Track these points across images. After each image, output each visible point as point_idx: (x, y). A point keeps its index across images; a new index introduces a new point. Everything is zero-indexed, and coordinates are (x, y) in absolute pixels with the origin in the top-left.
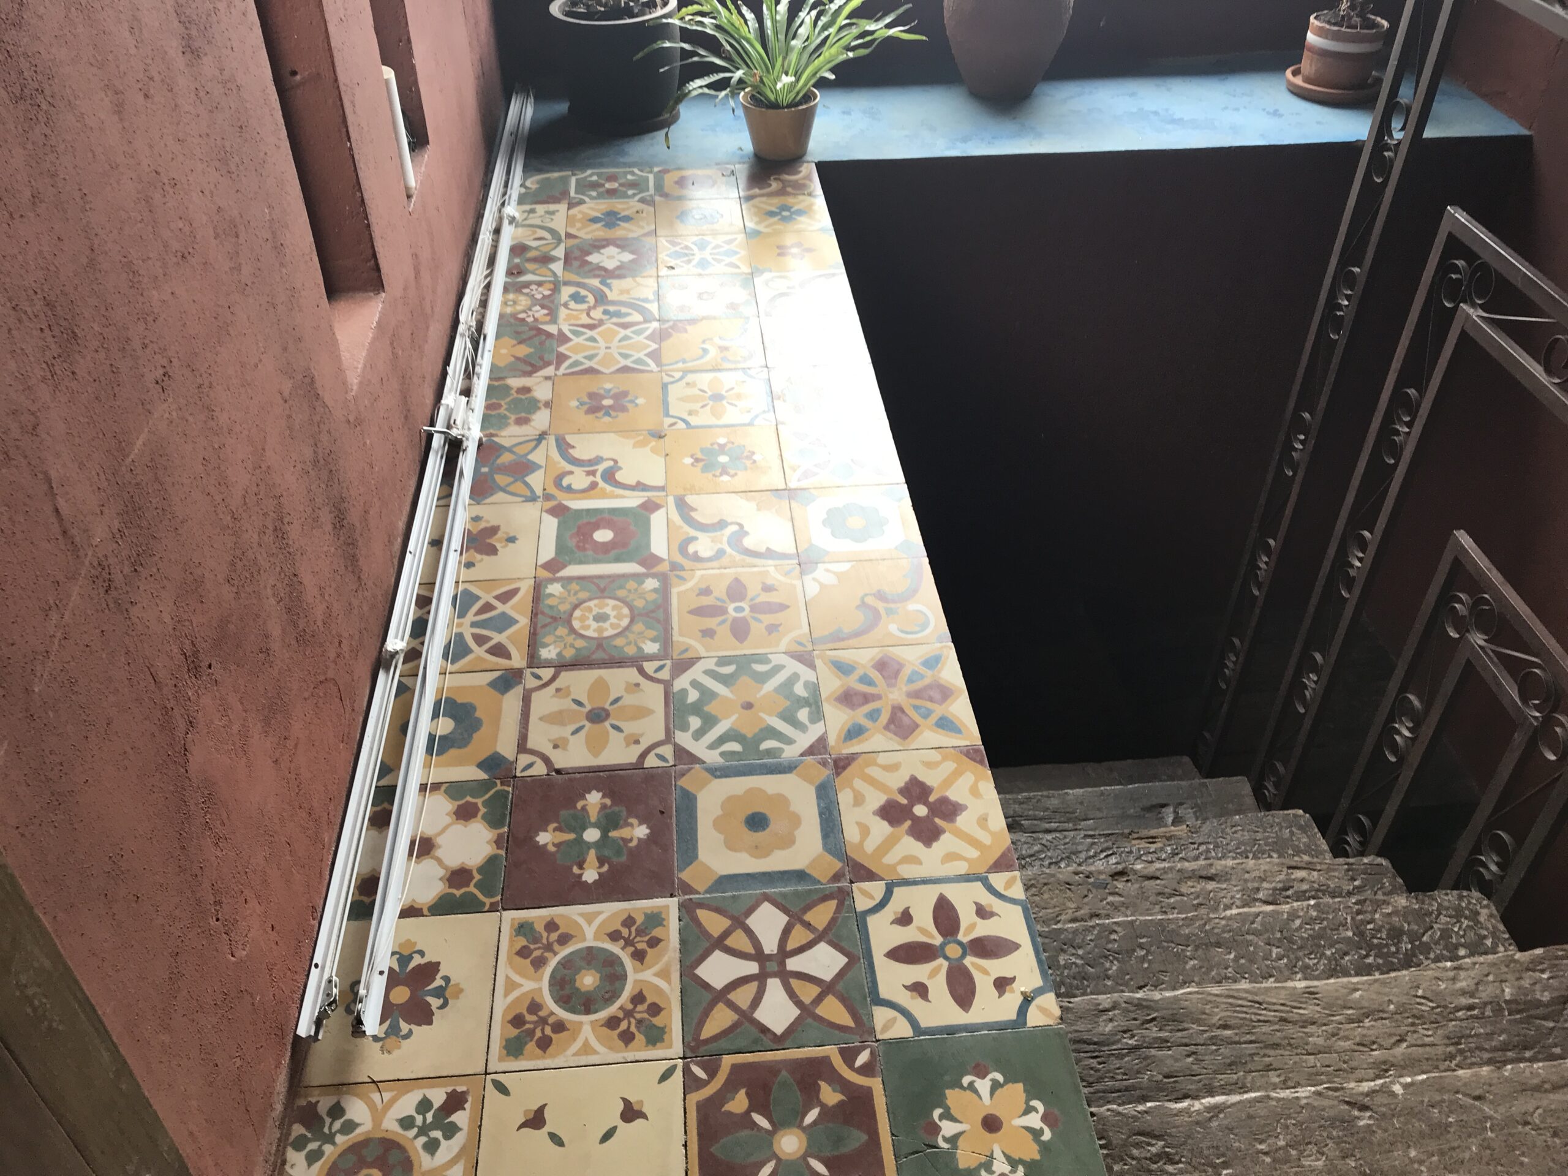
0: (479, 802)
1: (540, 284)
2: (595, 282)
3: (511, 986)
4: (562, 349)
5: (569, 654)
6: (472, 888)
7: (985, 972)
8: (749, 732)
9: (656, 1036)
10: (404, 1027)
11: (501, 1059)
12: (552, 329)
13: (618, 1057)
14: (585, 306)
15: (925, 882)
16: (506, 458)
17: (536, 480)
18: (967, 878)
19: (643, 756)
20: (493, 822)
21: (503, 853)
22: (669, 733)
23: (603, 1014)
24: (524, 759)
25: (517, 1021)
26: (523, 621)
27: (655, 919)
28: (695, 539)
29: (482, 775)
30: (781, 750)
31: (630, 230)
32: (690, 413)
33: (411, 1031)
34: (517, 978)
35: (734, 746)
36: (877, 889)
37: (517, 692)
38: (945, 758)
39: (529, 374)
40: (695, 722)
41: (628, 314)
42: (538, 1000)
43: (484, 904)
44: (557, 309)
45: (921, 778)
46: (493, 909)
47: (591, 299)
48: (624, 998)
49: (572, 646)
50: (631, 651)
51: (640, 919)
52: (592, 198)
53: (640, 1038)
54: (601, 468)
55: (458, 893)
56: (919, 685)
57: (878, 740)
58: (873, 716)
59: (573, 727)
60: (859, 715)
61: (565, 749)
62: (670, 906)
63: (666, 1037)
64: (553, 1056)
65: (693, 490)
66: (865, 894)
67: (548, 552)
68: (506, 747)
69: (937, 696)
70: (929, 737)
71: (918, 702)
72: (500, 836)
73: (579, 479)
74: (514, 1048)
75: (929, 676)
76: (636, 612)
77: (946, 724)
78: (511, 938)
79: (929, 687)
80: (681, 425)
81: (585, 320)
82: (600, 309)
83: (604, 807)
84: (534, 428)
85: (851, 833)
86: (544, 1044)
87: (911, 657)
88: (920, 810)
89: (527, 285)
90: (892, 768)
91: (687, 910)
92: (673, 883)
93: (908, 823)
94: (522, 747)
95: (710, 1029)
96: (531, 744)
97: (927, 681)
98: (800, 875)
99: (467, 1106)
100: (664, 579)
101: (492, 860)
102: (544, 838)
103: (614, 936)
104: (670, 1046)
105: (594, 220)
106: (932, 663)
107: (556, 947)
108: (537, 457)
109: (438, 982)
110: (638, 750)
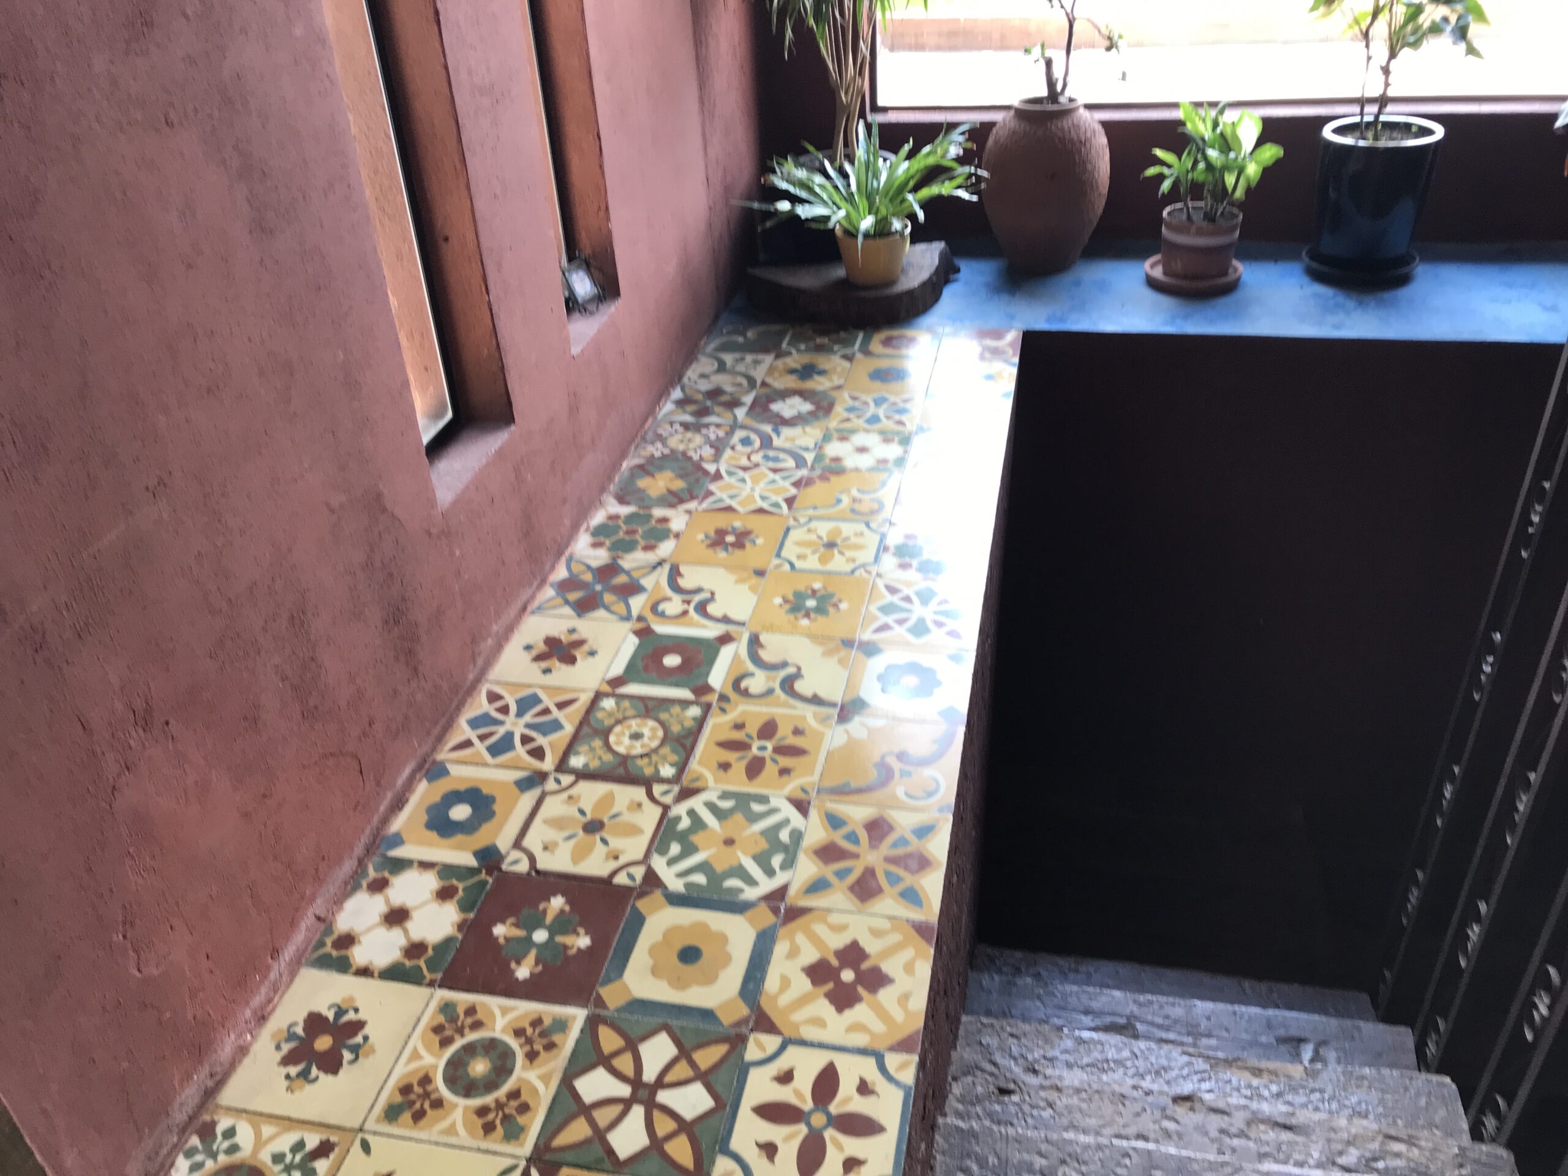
0: (461, 886)
1: (718, 426)
2: (767, 428)
3: (415, 1055)
4: (713, 487)
5: (595, 764)
6: (422, 963)
7: (840, 1148)
8: (719, 867)
9: (514, 1133)
10: (314, 1071)
11: (378, 1121)
12: (711, 468)
13: (474, 1143)
14: (748, 449)
15: (821, 1046)
16: (621, 579)
17: (637, 603)
18: (863, 1052)
19: (615, 873)
20: (464, 907)
21: (460, 936)
22: (648, 855)
23: (477, 1102)
24: (516, 854)
25: (406, 1090)
26: (569, 729)
27: (561, 1025)
28: (752, 675)
29: (473, 862)
30: (741, 891)
31: (820, 383)
32: (799, 557)
33: (317, 1078)
34: (422, 1051)
35: (700, 879)
36: (771, 1042)
37: (535, 793)
38: (894, 929)
39: (672, 506)
40: (675, 849)
41: (783, 460)
42: (431, 1075)
43: (424, 977)
44: (724, 450)
45: (862, 943)
46: (431, 984)
47: (757, 443)
48: (501, 1093)
49: (600, 758)
50: (648, 771)
51: (547, 1022)
52: (798, 351)
53: (500, 1131)
54: (697, 598)
55: (408, 963)
56: (900, 851)
57: (838, 899)
58: (841, 875)
59: (566, 833)
60: (829, 871)
61: (552, 852)
62: (577, 1015)
63: (522, 1137)
64: (422, 1129)
65: (770, 628)
66: (760, 1044)
67: (618, 669)
68: (504, 842)
69: (914, 865)
70: (888, 905)
71: (893, 869)
72: (465, 921)
73: (674, 605)
74: (392, 1114)
75: (915, 844)
76: (669, 735)
77: (911, 896)
78: (434, 1013)
79: (909, 856)
80: (787, 567)
81: (744, 462)
82: (761, 454)
83: (562, 911)
84: (657, 555)
85: (771, 982)
86: (419, 1116)
87: (904, 821)
88: (848, 976)
89: (707, 426)
90: (840, 929)
91: (592, 1025)
92: (591, 994)
93: (830, 985)
94: (517, 844)
95: (563, 1139)
96: (527, 842)
97: (909, 849)
98: (707, 1014)
99: (332, 1156)
100: (707, 708)
101: (448, 941)
102: (500, 930)
103: (519, 1033)
104: (522, 1145)
105: (792, 371)
106: (924, 831)
107: (467, 1030)
108: (647, 582)
109: (359, 1039)
110: (613, 865)
